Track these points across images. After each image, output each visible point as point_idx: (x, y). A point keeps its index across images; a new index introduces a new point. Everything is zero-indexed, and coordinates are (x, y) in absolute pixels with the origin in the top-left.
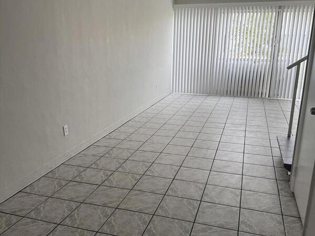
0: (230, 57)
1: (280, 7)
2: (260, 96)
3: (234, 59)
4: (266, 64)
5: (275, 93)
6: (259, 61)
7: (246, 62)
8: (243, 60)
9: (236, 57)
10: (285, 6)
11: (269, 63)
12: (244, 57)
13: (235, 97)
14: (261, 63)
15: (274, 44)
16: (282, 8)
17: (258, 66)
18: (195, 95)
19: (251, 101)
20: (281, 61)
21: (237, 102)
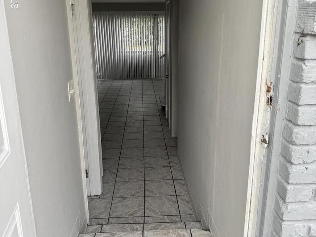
0: (126, 50)
1: (155, 15)
2: (150, 77)
3: (129, 52)
4: (151, 54)
5: (159, 75)
6: (146, 53)
7: (138, 54)
8: (135, 52)
9: (131, 50)
10: (158, 15)
11: (152, 54)
12: (136, 50)
13: (133, 79)
14: (148, 54)
15: (154, 41)
16: (157, 15)
17: (146, 56)
18: (105, 80)
19: (144, 81)
20: (160, 52)
21: (135, 82)
